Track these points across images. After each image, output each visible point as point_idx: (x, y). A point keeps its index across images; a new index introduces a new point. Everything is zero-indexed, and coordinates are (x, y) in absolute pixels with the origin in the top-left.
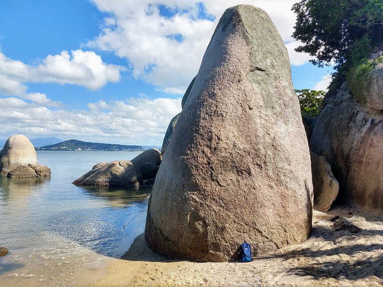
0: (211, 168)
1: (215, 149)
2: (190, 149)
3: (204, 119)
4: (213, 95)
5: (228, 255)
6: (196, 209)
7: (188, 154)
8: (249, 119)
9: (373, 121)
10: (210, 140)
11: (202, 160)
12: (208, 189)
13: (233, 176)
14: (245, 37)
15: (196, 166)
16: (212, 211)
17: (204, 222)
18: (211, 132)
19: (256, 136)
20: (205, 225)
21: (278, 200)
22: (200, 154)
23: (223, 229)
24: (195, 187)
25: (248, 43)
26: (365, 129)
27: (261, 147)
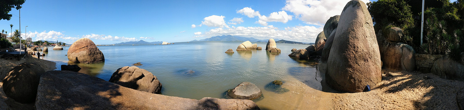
0: (356, 59)
1: (357, 51)
2: (347, 51)
3: (351, 39)
4: (353, 30)
5: (362, 90)
6: (351, 74)
7: (346, 53)
8: (367, 41)
9: (389, 43)
10: (354, 48)
11: (352, 56)
12: (355, 67)
13: (363, 62)
14: (363, 11)
15: (350, 58)
16: (357, 75)
17: (354, 79)
18: (355, 45)
19: (369, 47)
20: (355, 80)
21: (375, 69)
22: (351, 53)
23: (361, 81)
24: (350, 66)
25: (364, 13)
26: (387, 45)
27: (370, 51)
